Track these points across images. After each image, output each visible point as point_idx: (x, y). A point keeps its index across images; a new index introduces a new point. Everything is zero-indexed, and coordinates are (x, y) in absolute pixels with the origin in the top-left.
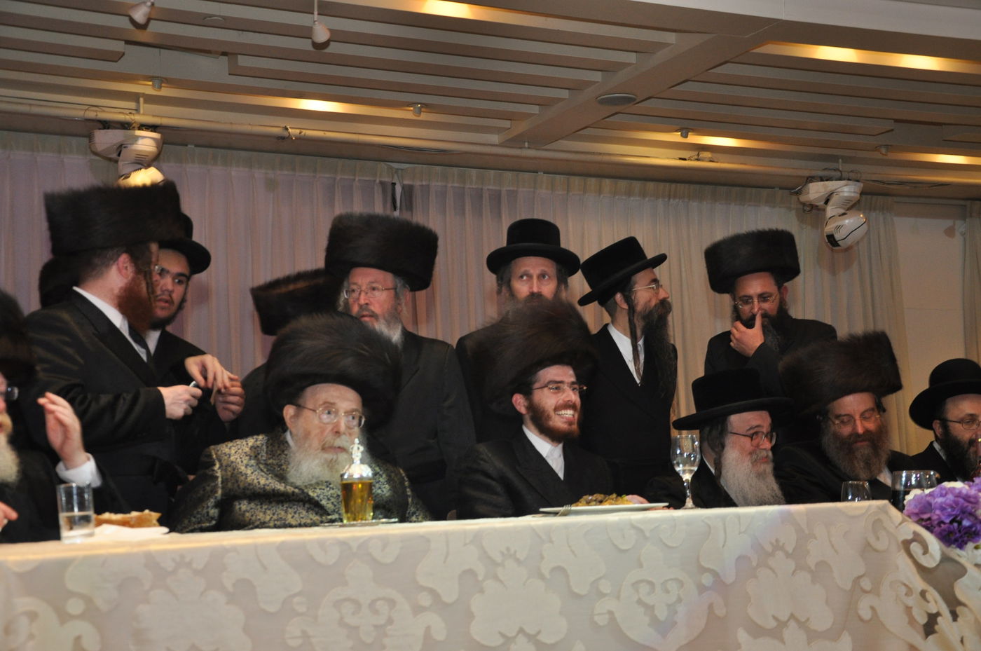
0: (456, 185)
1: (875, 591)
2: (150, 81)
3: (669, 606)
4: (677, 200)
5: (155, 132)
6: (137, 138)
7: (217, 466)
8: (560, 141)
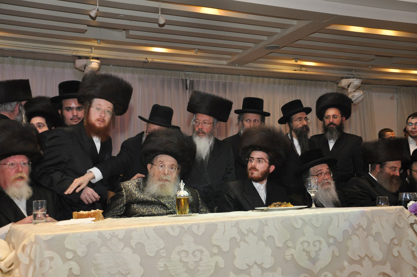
0: (210, 80)
1: (400, 244)
2: (96, 41)
3: (315, 252)
4: (292, 86)
5: (98, 60)
6: (92, 62)
7: (124, 191)
8: (249, 63)
